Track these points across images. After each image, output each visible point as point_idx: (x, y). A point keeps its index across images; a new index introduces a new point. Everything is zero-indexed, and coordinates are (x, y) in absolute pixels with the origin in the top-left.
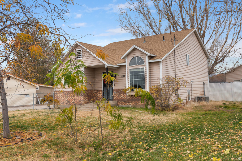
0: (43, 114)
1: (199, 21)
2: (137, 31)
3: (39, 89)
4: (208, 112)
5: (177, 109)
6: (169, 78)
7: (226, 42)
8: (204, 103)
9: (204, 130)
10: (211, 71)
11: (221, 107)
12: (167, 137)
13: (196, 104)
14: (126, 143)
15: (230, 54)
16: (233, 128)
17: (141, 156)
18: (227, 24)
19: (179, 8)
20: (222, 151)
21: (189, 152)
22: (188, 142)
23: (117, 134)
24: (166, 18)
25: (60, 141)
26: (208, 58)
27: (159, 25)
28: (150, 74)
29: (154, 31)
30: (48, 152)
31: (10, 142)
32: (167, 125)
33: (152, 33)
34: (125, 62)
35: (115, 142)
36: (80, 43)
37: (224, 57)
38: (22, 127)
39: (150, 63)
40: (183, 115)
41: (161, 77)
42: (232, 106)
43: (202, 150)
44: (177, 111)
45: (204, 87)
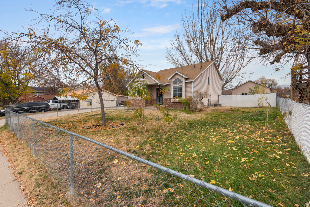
0: (122, 112)
1: (216, 56)
2: (177, 62)
3: (118, 98)
4: (221, 113)
5: (202, 111)
6: (197, 92)
7: (233, 69)
8: (218, 107)
9: (220, 124)
10: (223, 88)
11: (230, 110)
12: (198, 127)
13: (213, 108)
14: (173, 130)
15: (236, 77)
16: (239, 123)
17: (183, 138)
18: (235, 58)
19: (204, 48)
20: (234, 137)
21: (213, 136)
22: (212, 131)
23: (167, 125)
24: (195, 54)
25: (134, 128)
26: (222, 80)
27: (190, 58)
28: (185, 89)
29: (187, 63)
30: (128, 134)
31: (106, 127)
32: (197, 120)
33: (186, 64)
34: (170, 82)
35: (167, 129)
36: (144, 70)
37: (231, 79)
38: (111, 119)
39: (185, 83)
40: (206, 114)
41: (192, 91)
42: (237, 110)
43: (221, 135)
44: (202, 112)
45: (218, 98)
